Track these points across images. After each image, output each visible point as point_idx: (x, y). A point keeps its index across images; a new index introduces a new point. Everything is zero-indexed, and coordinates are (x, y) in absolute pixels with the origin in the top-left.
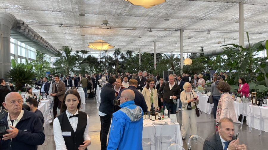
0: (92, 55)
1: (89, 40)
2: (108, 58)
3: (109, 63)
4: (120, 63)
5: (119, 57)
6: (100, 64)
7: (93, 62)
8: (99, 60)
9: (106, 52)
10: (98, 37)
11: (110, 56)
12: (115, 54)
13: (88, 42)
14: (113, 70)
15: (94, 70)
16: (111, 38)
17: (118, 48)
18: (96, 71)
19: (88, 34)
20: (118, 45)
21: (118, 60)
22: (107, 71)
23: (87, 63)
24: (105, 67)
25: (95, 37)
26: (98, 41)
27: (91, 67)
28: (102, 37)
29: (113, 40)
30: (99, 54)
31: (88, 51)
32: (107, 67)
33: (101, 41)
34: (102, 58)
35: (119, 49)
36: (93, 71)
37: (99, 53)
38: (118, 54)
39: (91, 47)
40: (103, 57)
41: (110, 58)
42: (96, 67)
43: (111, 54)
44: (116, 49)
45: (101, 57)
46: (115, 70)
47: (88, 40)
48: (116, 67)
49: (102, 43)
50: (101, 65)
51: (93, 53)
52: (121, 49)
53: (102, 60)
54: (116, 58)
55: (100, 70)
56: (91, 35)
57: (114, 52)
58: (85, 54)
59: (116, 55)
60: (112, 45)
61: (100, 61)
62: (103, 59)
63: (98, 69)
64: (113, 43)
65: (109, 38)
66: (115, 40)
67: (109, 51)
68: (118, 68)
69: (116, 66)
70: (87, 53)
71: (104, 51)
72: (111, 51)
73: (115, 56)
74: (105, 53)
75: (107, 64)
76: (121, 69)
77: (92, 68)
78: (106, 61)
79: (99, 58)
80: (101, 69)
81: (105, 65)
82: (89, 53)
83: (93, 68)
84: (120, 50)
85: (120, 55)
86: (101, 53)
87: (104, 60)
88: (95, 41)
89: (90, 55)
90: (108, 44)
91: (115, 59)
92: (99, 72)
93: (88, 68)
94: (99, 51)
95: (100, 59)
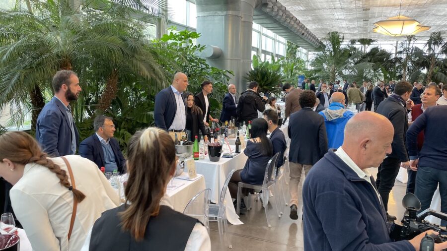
0: (379, 47)
1: (377, 18)
2: (413, 52)
3: (413, 62)
4: (437, 64)
5: (438, 49)
6: (395, 63)
7: (381, 61)
8: (393, 56)
9: (410, 40)
10: (395, 10)
11: (417, 48)
12: (429, 43)
13: (375, 21)
14: (421, 75)
15: (380, 75)
16: (424, 11)
17: (439, 30)
18: (386, 77)
19: (376, 7)
20: (439, 25)
21: (436, 55)
22: (408, 77)
23: (370, 61)
24: (405, 70)
25: (389, 11)
26: (395, 18)
27: (375, 70)
28: (404, 11)
29: (427, 15)
30: (395, 45)
31: (373, 39)
32: (408, 70)
33: (402, 17)
34: (400, 52)
35: (440, 33)
36: (380, 78)
37: (395, 42)
38: (435, 44)
39: (380, 30)
40: (402, 50)
41: (418, 53)
42: (386, 70)
43: (421, 45)
44: (434, 33)
45: (399, 50)
46: (426, 76)
47: (374, 17)
48: (428, 71)
49: (404, 20)
50: (397, 65)
51: (382, 42)
52: (444, 33)
53: (398, 56)
54: (431, 52)
55: (393, 75)
56: (381, 8)
57: (428, 39)
58: (367, 45)
59: (433, 46)
60: (425, 25)
61: (396, 58)
62: (402, 55)
63: (390, 73)
64: (428, 20)
65: (419, 10)
66: (433, 15)
67: (416, 38)
68: (433, 73)
69: (428, 68)
70: (371, 43)
71: (406, 39)
72: (420, 37)
73: (430, 49)
74: (407, 42)
75: (409, 64)
76: (440, 74)
77: (377, 72)
78: (408, 57)
79: (394, 52)
80: (395, 72)
81: (404, 65)
82: (374, 43)
83: (380, 71)
84: (441, 35)
85: (440, 46)
86: (399, 42)
87: (404, 56)
88: (388, 19)
89: (376, 46)
90: (417, 23)
91: (427, 55)
93: (370, 71)
94: (395, 39)
95: (396, 54)
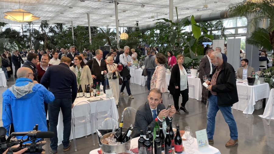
0: (11, 28)
1: (5, 9)
2: (33, 31)
3: (35, 38)
4: (48, 38)
5: (47, 30)
6: (23, 38)
7: (14, 37)
8: (21, 34)
9: (30, 24)
10: (17, 5)
11: (35, 29)
12: (41, 26)
13: (5, 11)
14: (40, 45)
15: (16, 46)
16: (35, 8)
17: (46, 19)
18: (19, 48)
19: (4, 2)
20: (45, 16)
21: (47, 33)
22: (33, 46)
23: (6, 37)
24: (30, 43)
25: (13, 6)
26: (17, 10)
27: (11, 43)
28: (22, 6)
29: (37, 10)
30: (21, 27)
31: (5, 23)
32: (33, 42)
33: (22, 10)
34: (25, 32)
36: (15, 48)
37: (21, 25)
38: (45, 27)
39: (9, 17)
40: (26, 30)
41: (36, 32)
42: (19, 43)
43: (37, 27)
44: (43, 21)
45: (24, 30)
46: (43, 46)
47: (3, 8)
48: (44, 43)
49: (23, 12)
50: (25, 40)
51: (13, 25)
52: (49, 21)
53: (25, 34)
54: (44, 32)
55: (24, 46)
56: (7, 3)
57: (41, 24)
58: (2, 27)
59: (44, 28)
60: (37, 16)
61: (23, 35)
62: (27, 33)
63: (22, 45)
64: (38, 13)
65: (31, 7)
66: (40, 10)
67: (33, 23)
68: (47, 43)
69: (44, 41)
70: (5, 25)
71: (28, 23)
72: (36, 23)
73: (42, 30)
75: (33, 39)
76: (51, 44)
77: (13, 44)
78: (31, 35)
79: (21, 31)
80: (25, 44)
81: (29, 40)
82: (7, 25)
83: (15, 44)
84: (47, 22)
85: (48, 28)
86: (23, 25)
87: (28, 34)
88: (13, 11)
89: (9, 27)
90: (31, 15)
91: (42, 33)
92: (23, 49)
93: (7, 43)
94: (21, 23)
95: (23, 33)
